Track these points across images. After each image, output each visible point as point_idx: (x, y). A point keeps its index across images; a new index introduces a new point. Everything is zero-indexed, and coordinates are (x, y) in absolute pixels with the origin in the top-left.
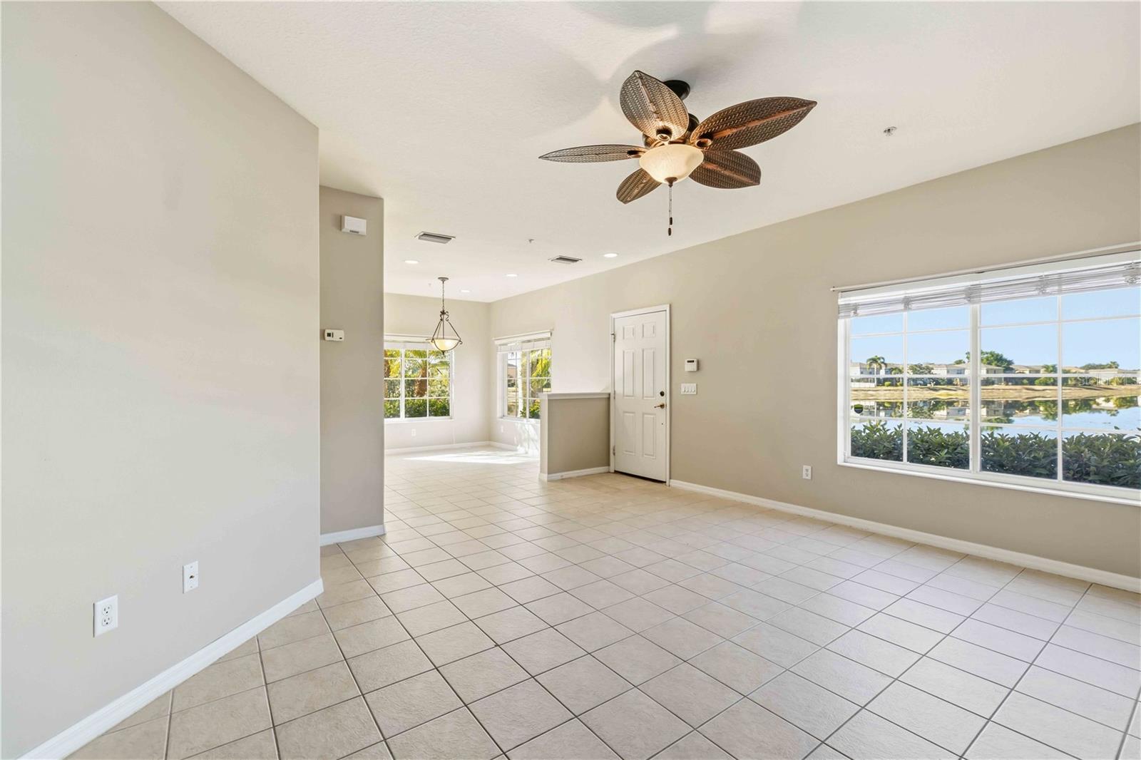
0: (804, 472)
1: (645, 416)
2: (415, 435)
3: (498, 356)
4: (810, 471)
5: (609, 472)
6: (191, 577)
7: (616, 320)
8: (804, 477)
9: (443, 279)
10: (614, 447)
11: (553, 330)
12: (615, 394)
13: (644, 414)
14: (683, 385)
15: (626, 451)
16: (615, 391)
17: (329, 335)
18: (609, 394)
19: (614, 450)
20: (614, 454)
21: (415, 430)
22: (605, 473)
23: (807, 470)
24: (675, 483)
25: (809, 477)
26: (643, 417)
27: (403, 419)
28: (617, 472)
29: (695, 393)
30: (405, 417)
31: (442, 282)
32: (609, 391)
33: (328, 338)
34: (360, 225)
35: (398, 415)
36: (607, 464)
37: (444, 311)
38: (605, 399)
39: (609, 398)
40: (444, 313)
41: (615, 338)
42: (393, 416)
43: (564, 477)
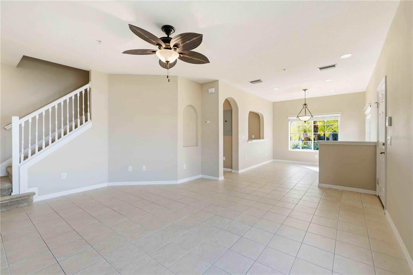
2: (316, 157)
5: (376, 195)
7: (379, 93)
9: (305, 90)
10: (378, 179)
14: (388, 138)
16: (378, 141)
18: (377, 143)
20: (378, 183)
22: (371, 195)
24: (386, 213)
27: (312, 150)
28: (379, 197)
29: (390, 144)
30: (314, 149)
31: (304, 91)
32: (376, 141)
33: (206, 123)
34: (213, 90)
35: (311, 149)
36: (375, 189)
37: (305, 104)
38: (375, 146)
39: (376, 146)
40: (305, 105)
41: (377, 105)
42: (309, 149)
43: (331, 187)
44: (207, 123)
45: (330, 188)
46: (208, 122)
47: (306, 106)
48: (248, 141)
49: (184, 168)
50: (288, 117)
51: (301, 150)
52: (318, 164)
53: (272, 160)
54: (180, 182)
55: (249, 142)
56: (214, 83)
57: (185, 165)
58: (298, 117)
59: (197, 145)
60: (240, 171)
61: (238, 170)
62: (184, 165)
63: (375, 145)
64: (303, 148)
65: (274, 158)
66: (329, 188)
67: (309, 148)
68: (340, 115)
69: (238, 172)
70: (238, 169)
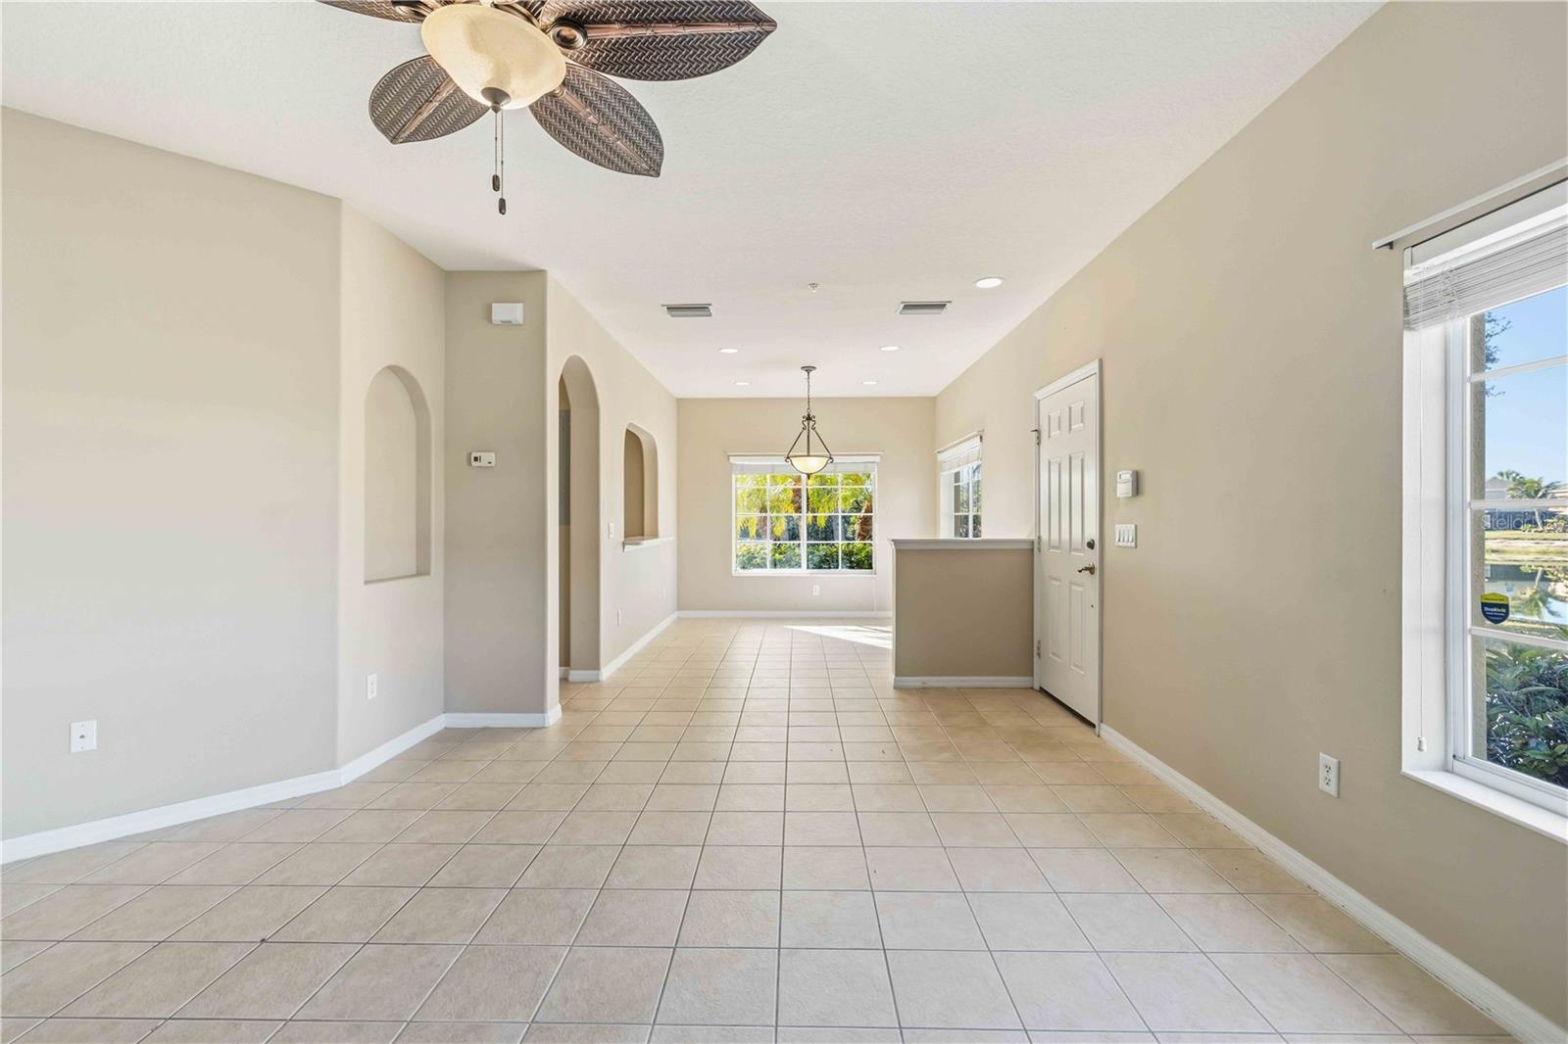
0: (1322, 772)
1: (1074, 587)
2: (817, 594)
3: (942, 480)
4: (1334, 770)
5: (1032, 688)
6: (82, 737)
7: (1041, 402)
8: (1322, 785)
9: (808, 369)
10: (1039, 642)
11: (983, 431)
12: (1039, 543)
13: (1071, 583)
14: (1118, 527)
15: (1053, 654)
16: (1039, 537)
17: (476, 459)
18: (1033, 542)
19: (1039, 648)
20: (1039, 654)
21: (818, 587)
22: (1026, 689)
23: (1328, 769)
24: (1107, 732)
25: (1332, 789)
26: (1070, 587)
27: (803, 571)
28: (1042, 691)
29: (1133, 544)
30: (808, 568)
31: (806, 373)
32: (1033, 537)
33: (474, 464)
34: (515, 312)
35: (799, 565)
36: (1030, 672)
37: (809, 415)
38: (1028, 553)
39: (1032, 550)
40: (809, 418)
41: (1038, 438)
42: (790, 566)
43: (929, 684)
44: (484, 463)
45: (925, 686)
46: (488, 457)
47: (811, 423)
48: (624, 544)
49: (370, 697)
50: (731, 458)
51: (769, 571)
52: (891, 614)
53: (676, 615)
54: (349, 773)
55: (628, 548)
56: (526, 281)
57: (375, 675)
58: (788, 458)
59: (422, 571)
60: (607, 672)
61: (597, 667)
62: (370, 678)
63: (1029, 547)
64: (775, 565)
65: (680, 608)
66: (924, 688)
67: (789, 563)
68: (877, 459)
69: (598, 675)
70: (594, 664)
